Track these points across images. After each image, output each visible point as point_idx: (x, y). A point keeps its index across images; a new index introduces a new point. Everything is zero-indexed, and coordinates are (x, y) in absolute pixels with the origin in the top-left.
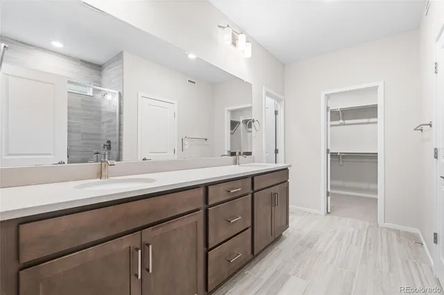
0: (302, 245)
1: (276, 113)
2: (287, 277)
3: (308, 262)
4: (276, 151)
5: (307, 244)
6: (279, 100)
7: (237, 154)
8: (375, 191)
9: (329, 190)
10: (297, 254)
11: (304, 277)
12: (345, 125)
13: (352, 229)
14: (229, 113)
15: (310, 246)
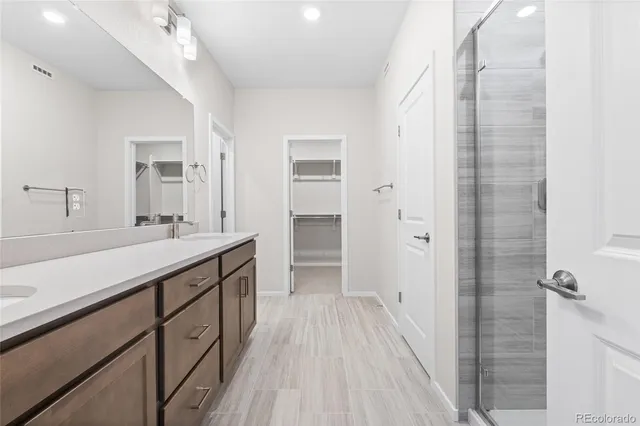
0: (276, 343)
1: (222, 156)
2: (274, 395)
3: (291, 362)
4: (223, 214)
5: (282, 339)
6: (227, 139)
7: (175, 219)
8: (339, 259)
9: (292, 263)
10: (275, 357)
11: (294, 386)
12: (300, 181)
13: (322, 307)
14: (134, 147)
15: (286, 340)
